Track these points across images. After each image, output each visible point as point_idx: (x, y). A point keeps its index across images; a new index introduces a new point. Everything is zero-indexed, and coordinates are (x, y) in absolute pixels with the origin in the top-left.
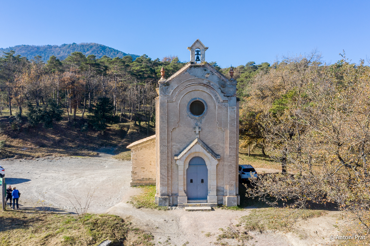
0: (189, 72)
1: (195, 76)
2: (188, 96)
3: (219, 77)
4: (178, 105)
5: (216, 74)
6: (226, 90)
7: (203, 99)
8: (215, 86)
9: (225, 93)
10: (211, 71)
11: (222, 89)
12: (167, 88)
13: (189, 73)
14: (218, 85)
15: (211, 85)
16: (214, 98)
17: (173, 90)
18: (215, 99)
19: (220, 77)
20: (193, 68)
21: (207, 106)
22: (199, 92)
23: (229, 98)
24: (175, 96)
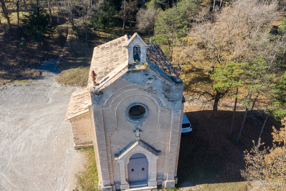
0: (126, 77)
1: (134, 83)
2: (126, 101)
3: (163, 81)
4: (116, 111)
5: (160, 78)
6: (171, 95)
7: (144, 103)
8: (158, 91)
9: (169, 98)
10: (153, 76)
11: (166, 94)
12: (101, 97)
13: (127, 79)
14: (161, 90)
15: (154, 90)
16: (156, 102)
17: (107, 99)
18: (158, 103)
19: (165, 81)
20: (131, 73)
21: (148, 109)
22: (138, 96)
23: (174, 102)
24: (111, 104)
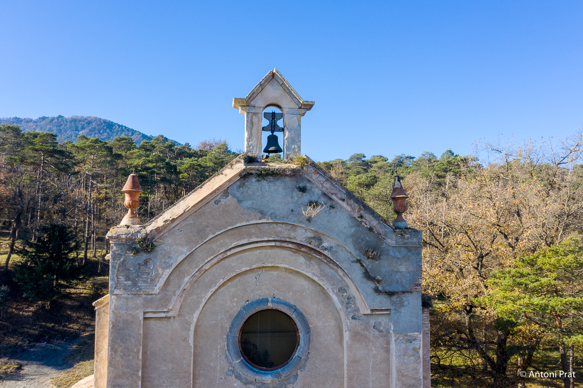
0: (238, 194)
1: (263, 214)
2: (233, 290)
3: (356, 215)
4: (192, 328)
5: (344, 204)
6: (383, 267)
7: (292, 303)
8: (342, 254)
9: (379, 281)
10: (325, 194)
11: (367, 263)
12: (146, 263)
13: (240, 201)
14: (351, 248)
15: (326, 249)
16: (335, 298)
17: (168, 272)
18: (342, 302)
19: (361, 217)
20: (254, 180)
21: (308, 330)
22: (275, 273)
23: (394, 298)
24: (178, 292)
